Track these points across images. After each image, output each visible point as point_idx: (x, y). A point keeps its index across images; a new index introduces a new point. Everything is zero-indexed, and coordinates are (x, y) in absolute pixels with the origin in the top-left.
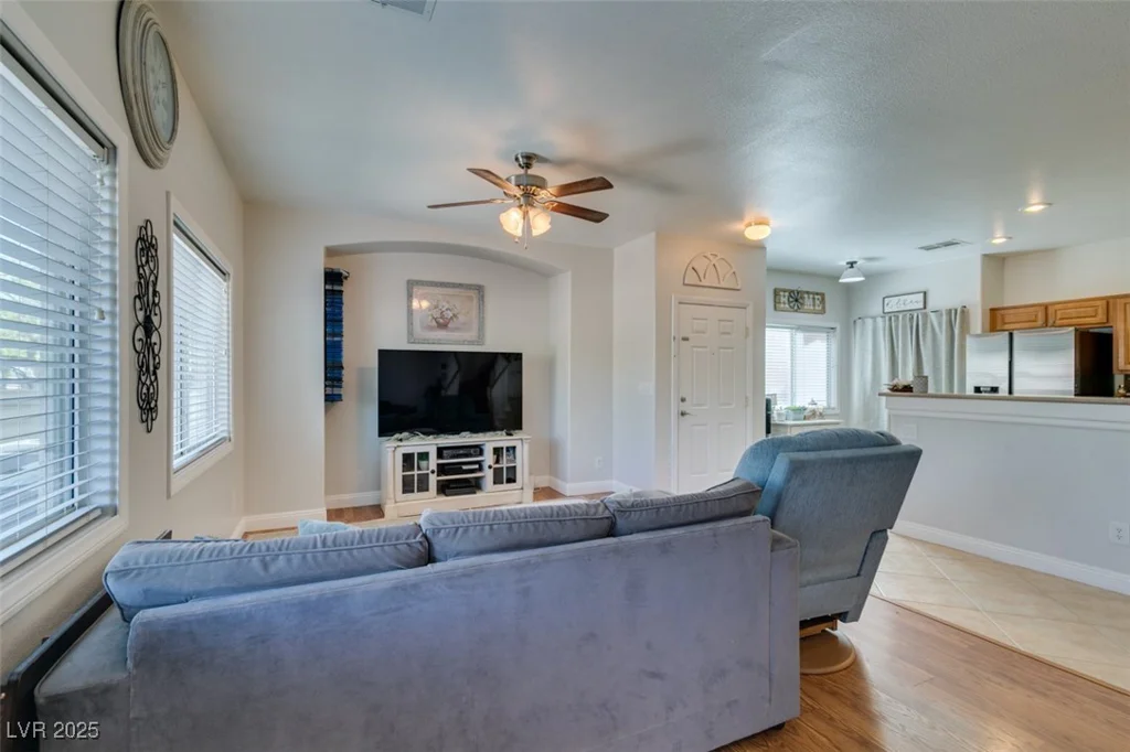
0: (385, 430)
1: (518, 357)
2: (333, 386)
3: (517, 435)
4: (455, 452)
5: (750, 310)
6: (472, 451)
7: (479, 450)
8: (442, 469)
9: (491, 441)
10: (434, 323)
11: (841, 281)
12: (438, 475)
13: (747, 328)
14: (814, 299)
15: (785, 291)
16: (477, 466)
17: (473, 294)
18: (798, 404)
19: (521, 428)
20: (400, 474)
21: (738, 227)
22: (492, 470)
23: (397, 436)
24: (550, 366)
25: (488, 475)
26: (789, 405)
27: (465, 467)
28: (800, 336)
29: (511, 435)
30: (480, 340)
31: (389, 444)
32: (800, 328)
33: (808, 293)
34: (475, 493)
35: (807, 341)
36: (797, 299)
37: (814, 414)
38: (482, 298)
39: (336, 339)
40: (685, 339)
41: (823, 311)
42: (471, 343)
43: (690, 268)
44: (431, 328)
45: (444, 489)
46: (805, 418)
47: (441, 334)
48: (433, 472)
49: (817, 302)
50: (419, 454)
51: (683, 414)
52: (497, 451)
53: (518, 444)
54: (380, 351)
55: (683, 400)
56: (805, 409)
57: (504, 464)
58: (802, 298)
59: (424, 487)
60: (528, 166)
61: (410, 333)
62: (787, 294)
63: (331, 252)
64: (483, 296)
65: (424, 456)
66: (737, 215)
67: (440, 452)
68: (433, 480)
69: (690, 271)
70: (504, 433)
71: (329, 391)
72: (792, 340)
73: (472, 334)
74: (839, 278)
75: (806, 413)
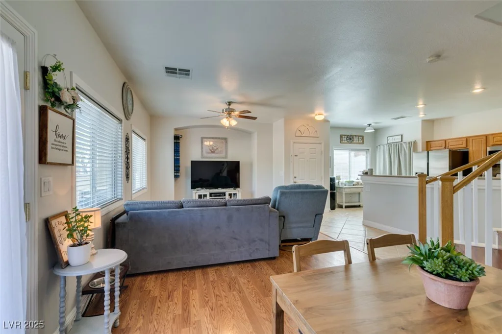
0: (194, 186)
1: (238, 162)
2: (177, 173)
3: (238, 189)
4: (216, 195)
5: (323, 144)
6: (221, 194)
7: (224, 194)
9: (228, 191)
10: (210, 151)
11: (366, 131)
13: (322, 152)
14: (358, 138)
15: (345, 136)
17: (224, 141)
18: (352, 180)
19: (239, 187)
21: (313, 115)
23: (197, 189)
24: (251, 165)
26: (348, 180)
28: (353, 153)
29: (235, 189)
30: (226, 157)
31: (194, 191)
32: (352, 150)
33: (356, 136)
35: (356, 155)
36: (350, 139)
37: (358, 183)
38: (226, 142)
39: (178, 157)
40: (297, 156)
41: (363, 143)
42: (223, 158)
44: (208, 153)
46: (353, 185)
47: (213, 155)
49: (360, 139)
50: (203, 195)
51: (295, 183)
52: (230, 195)
53: (237, 193)
54: (192, 161)
55: (295, 177)
56: (353, 182)
58: (353, 138)
60: (229, 105)
61: (202, 155)
62: (346, 137)
63: (176, 129)
65: (205, 195)
66: (313, 112)
67: (211, 195)
69: (298, 131)
70: (233, 189)
71: (176, 174)
72: (350, 155)
73: (223, 155)
75: (354, 183)
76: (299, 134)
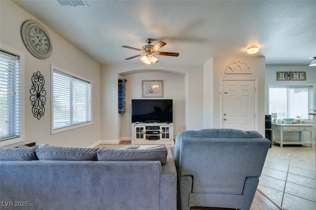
0: (134, 121)
1: (172, 100)
2: (120, 109)
3: (171, 124)
4: (151, 128)
5: (257, 81)
6: (156, 128)
7: (159, 128)
8: (147, 133)
9: (162, 125)
10: (149, 92)
11: (310, 66)
12: (146, 134)
13: (255, 88)
14: (299, 75)
15: (282, 72)
16: (157, 133)
17: (160, 83)
18: (291, 117)
19: (172, 122)
20: (136, 133)
21: (244, 50)
22: (162, 134)
23: (136, 123)
24: (184, 103)
25: (161, 135)
26: (286, 118)
27: (154, 133)
28: (292, 91)
29: (168, 124)
30: (162, 96)
31: (133, 124)
32: (291, 87)
33: (295, 72)
34: (156, 140)
35: (296, 92)
36: (289, 76)
37: (299, 122)
38: (163, 84)
39: (121, 97)
40: (227, 93)
41: (305, 79)
42: (160, 97)
43: (228, 67)
45: (148, 138)
46: (293, 123)
47: (151, 95)
48: (144, 133)
49: (301, 76)
50: (141, 128)
51: (225, 120)
52: (163, 128)
53: (170, 127)
54: (132, 100)
55: (225, 115)
56: (293, 120)
57: (165, 133)
58: (293, 75)
59: (142, 137)
61: (143, 95)
62: (283, 74)
63: (121, 74)
64: (163, 83)
65: (142, 129)
66: (244, 45)
67: (147, 128)
68: (145, 135)
69: (228, 69)
70: (166, 123)
71: (119, 110)
72: (288, 92)
73: (160, 94)
74: (309, 65)
75: (294, 121)
76: (229, 71)
